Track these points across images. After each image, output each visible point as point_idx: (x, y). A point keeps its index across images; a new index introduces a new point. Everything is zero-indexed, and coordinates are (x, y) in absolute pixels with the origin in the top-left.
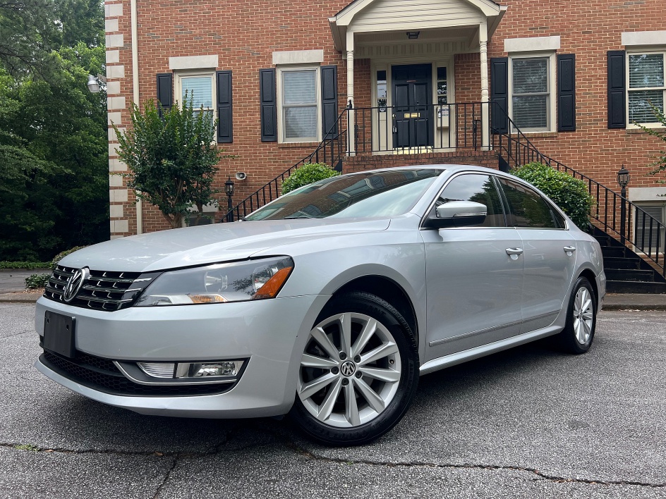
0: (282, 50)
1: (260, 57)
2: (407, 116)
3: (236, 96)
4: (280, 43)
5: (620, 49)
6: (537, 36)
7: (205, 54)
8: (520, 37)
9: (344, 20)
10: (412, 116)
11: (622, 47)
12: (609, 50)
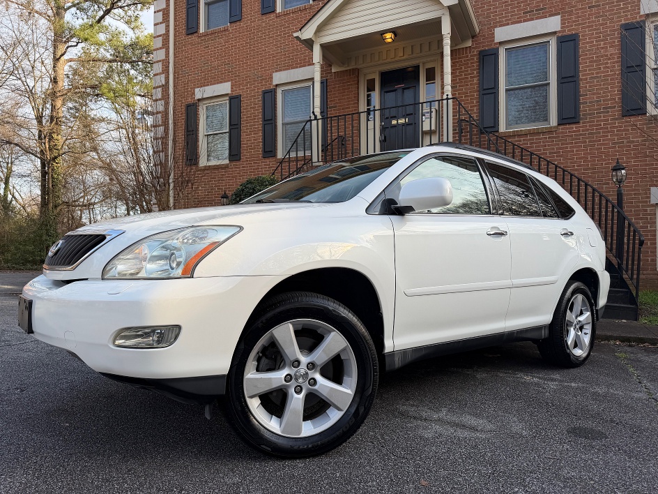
0: (281, 70)
1: (263, 79)
2: (394, 122)
3: (244, 117)
4: (279, 64)
5: (638, 20)
6: (532, 19)
7: (221, 82)
8: (512, 23)
9: (308, 33)
10: (400, 121)
11: (641, 16)
12: (623, 22)
